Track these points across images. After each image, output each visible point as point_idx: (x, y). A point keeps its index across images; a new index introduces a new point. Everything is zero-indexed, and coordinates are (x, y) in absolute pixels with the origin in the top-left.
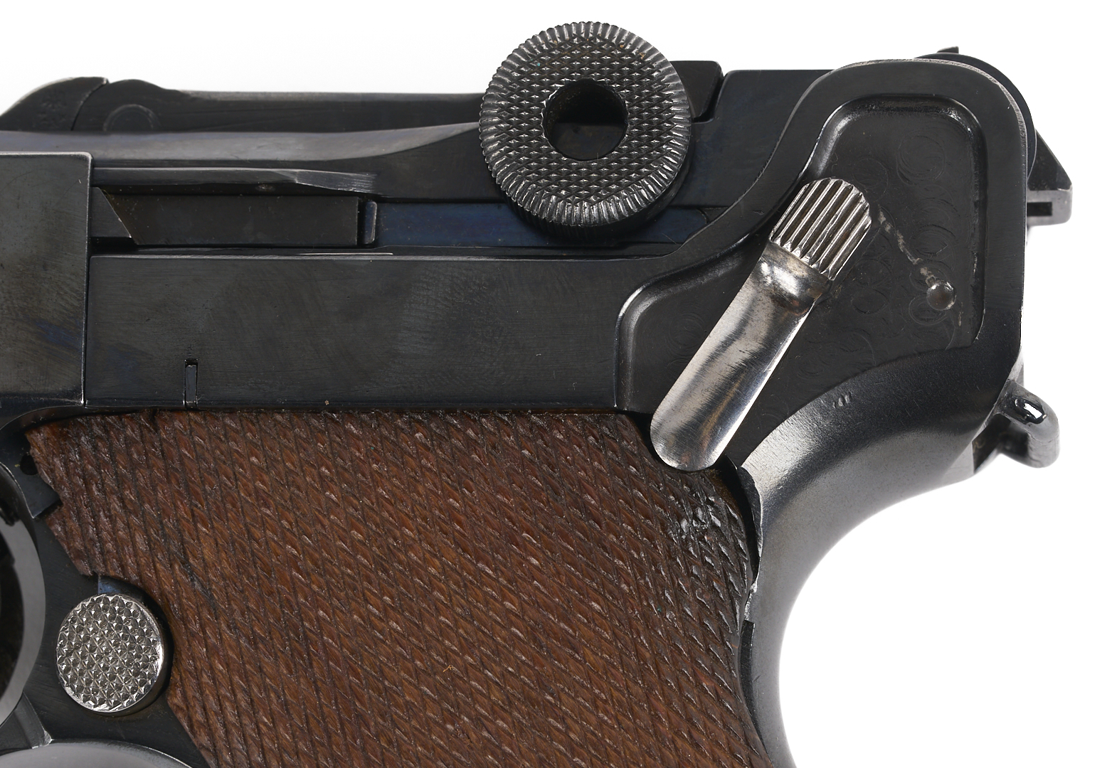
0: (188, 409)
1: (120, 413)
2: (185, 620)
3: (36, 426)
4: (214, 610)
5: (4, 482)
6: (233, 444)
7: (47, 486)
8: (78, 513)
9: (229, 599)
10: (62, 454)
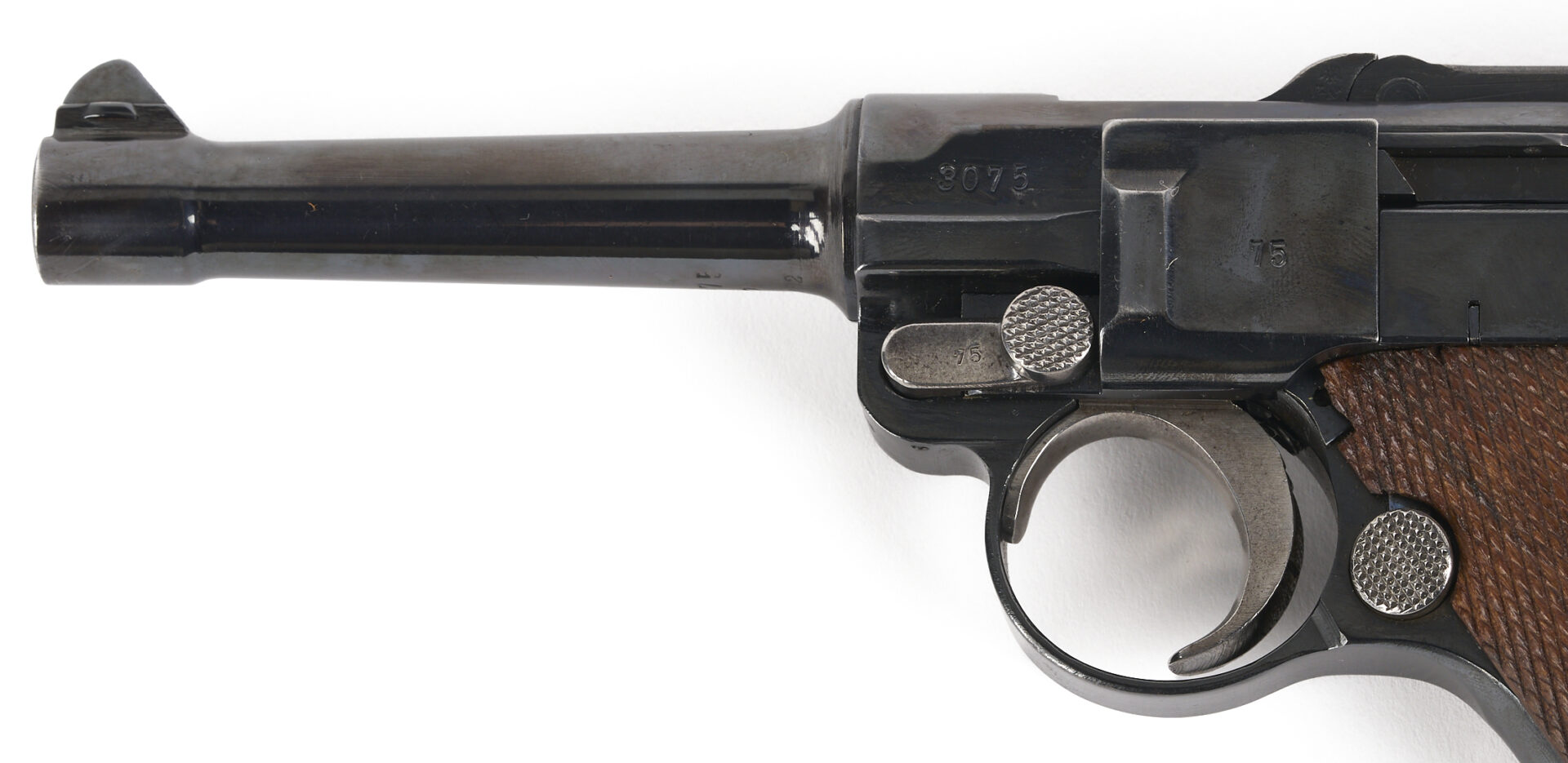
0: (1471, 344)
1: (1409, 349)
2: (1470, 532)
3: (1331, 362)
4: (1497, 521)
5: (1296, 415)
6: (1511, 374)
7: (1340, 415)
8: (1370, 439)
9: (1511, 511)
10: (1355, 385)
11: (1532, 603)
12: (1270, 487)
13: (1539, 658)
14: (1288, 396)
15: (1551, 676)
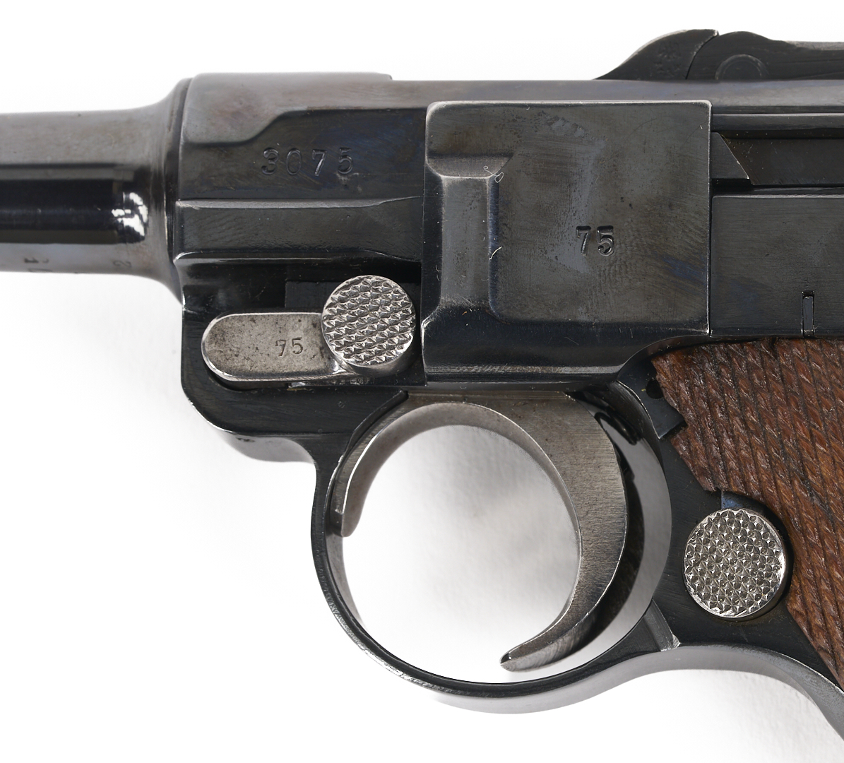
0: (805, 337)
1: (741, 341)
2: (804, 532)
3: (662, 353)
5: (629, 407)
7: (673, 409)
8: (703, 434)
14: (620, 386)
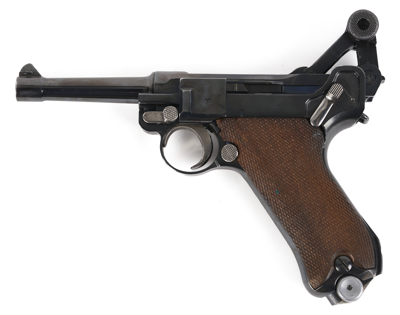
0: (241, 117)
1: (231, 118)
2: (240, 148)
3: (218, 119)
4: (245, 147)
5: (212, 127)
6: (248, 122)
7: (219, 128)
8: (224, 132)
9: (247, 145)
10: (221, 123)
11: (251, 161)
12: (208, 139)
13: (252, 170)
14: (211, 124)
15: (254, 173)
